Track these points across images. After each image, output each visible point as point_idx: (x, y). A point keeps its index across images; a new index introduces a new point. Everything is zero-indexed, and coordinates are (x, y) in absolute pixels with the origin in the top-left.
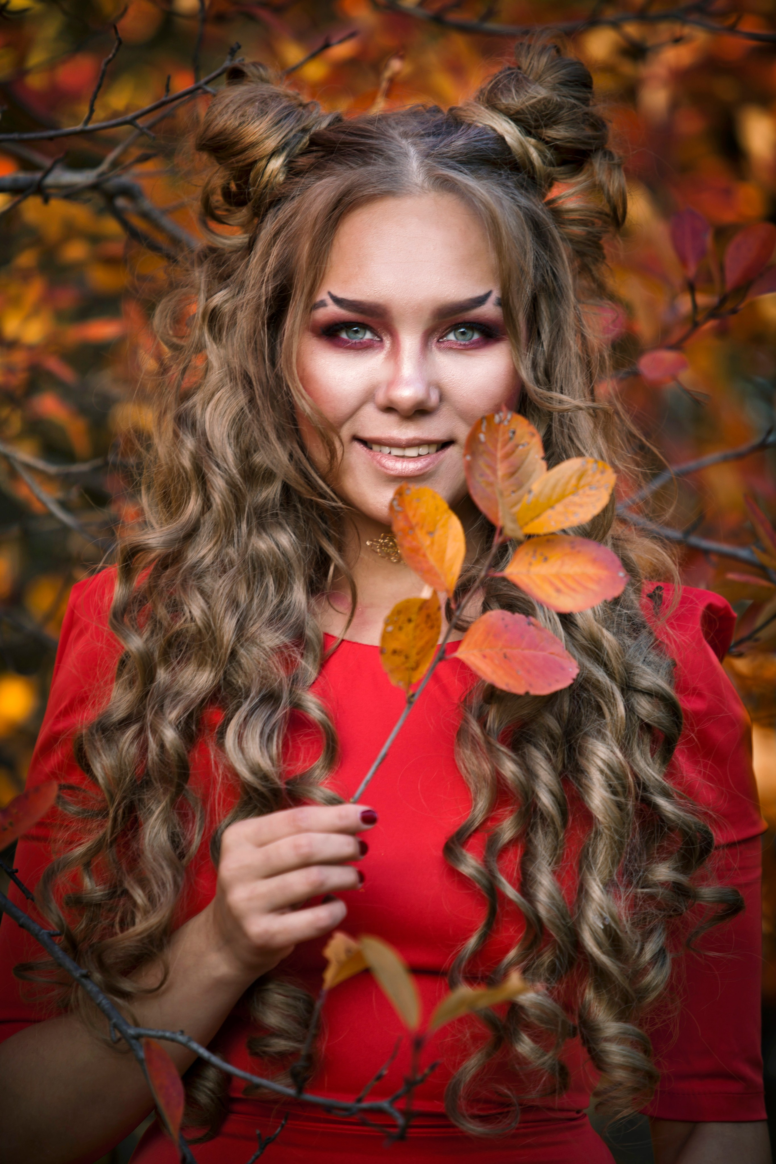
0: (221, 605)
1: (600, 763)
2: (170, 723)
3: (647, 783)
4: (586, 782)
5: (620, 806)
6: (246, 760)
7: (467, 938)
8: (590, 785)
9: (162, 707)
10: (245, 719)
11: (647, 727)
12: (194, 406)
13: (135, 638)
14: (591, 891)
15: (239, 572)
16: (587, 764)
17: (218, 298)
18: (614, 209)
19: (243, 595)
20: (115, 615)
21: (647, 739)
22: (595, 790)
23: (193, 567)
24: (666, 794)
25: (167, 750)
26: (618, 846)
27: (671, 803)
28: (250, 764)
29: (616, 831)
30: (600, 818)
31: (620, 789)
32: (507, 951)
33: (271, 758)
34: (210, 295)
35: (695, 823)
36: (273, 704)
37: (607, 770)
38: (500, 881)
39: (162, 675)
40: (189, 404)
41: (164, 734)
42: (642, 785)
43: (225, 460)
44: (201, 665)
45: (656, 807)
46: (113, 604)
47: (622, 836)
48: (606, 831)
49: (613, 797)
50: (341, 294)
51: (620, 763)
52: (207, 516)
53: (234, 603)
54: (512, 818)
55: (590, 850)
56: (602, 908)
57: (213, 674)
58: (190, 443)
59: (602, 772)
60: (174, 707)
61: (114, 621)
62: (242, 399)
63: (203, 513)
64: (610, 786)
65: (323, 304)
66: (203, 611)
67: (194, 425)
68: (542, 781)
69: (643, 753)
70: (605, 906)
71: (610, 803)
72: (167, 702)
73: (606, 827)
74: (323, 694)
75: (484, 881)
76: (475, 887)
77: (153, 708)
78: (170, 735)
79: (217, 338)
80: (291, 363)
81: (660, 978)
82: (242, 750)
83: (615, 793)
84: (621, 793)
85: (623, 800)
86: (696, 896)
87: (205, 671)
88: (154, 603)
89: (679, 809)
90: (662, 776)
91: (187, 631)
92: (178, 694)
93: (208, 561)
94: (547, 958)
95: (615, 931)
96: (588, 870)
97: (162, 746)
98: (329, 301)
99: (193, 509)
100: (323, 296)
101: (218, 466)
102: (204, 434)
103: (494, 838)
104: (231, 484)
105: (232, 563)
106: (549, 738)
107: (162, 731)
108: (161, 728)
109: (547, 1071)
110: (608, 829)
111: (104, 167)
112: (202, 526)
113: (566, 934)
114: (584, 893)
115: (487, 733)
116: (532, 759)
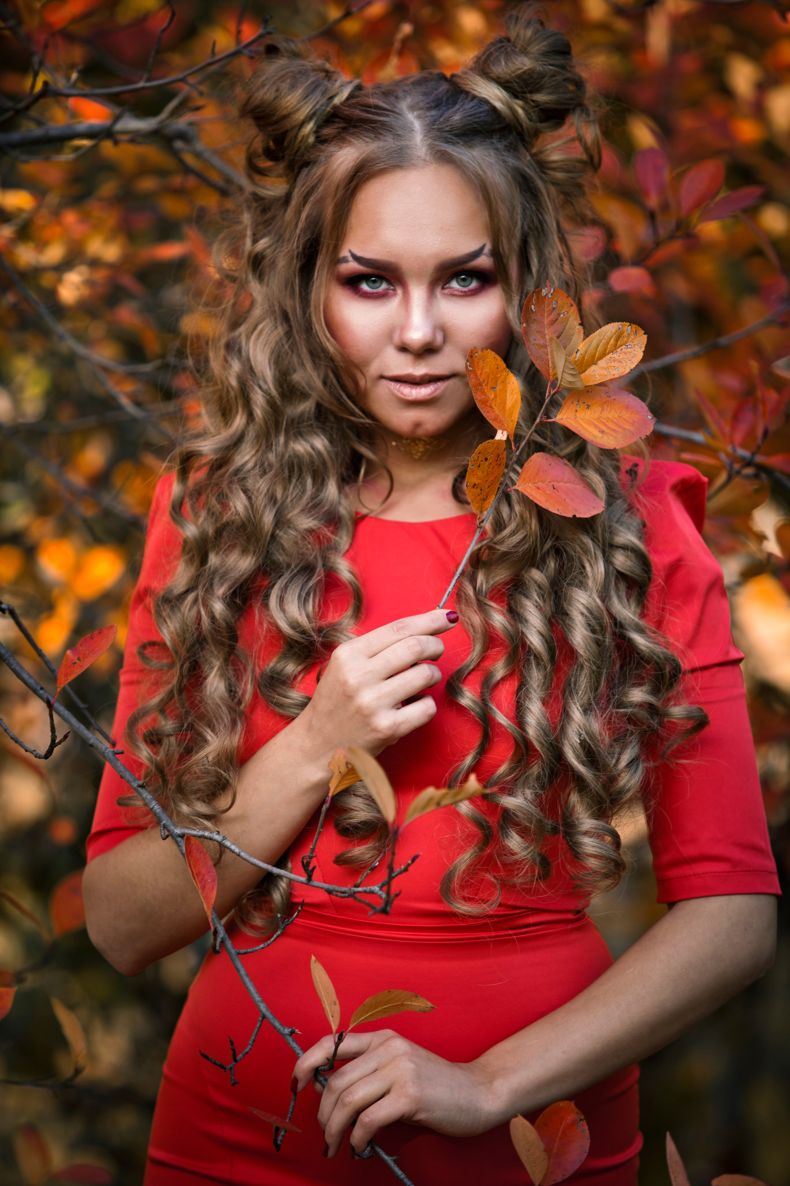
0: (260, 501)
1: (581, 607)
2: (218, 598)
3: (623, 622)
4: (570, 623)
5: (598, 643)
6: (286, 617)
7: (465, 756)
8: (573, 625)
9: (211, 585)
10: (286, 584)
11: (621, 576)
12: (240, 335)
13: (189, 526)
14: (571, 713)
15: (276, 475)
16: (570, 608)
17: (263, 244)
18: (591, 158)
19: (279, 494)
20: (174, 508)
21: (622, 586)
22: (577, 629)
23: (237, 471)
24: (641, 631)
25: (217, 620)
26: (596, 676)
27: (643, 637)
28: (290, 620)
29: (595, 663)
30: (581, 652)
31: (597, 628)
32: (499, 766)
33: (308, 616)
34: (255, 241)
35: (662, 653)
36: (309, 573)
37: (588, 614)
38: (491, 709)
39: (213, 560)
40: (237, 333)
41: (213, 607)
42: (617, 623)
43: (266, 382)
44: (245, 552)
45: (630, 641)
46: (172, 498)
47: (598, 667)
48: (586, 663)
49: (591, 635)
50: (359, 253)
51: (599, 607)
52: (251, 427)
53: (272, 499)
54: (504, 658)
55: (573, 679)
56: (580, 727)
57: (254, 559)
58: (236, 366)
59: (582, 614)
60: (222, 585)
61: (173, 514)
62: (281, 330)
63: (248, 424)
64: (589, 625)
65: (345, 260)
66: (245, 507)
67: (240, 351)
68: (532, 625)
69: (619, 598)
70: (582, 724)
71: (589, 640)
72: (216, 580)
73: (586, 660)
74: (353, 560)
75: (478, 710)
76: (470, 714)
77: (204, 586)
78: (218, 607)
79: (261, 278)
80: (319, 310)
81: (633, 782)
82: (283, 610)
83: (593, 631)
84: (599, 631)
85: (600, 637)
86: (667, 715)
87: (247, 557)
88: (208, 497)
89: (651, 642)
90: (637, 616)
91: (233, 523)
92: (225, 573)
93: (250, 465)
94: (535, 769)
95: (589, 745)
96: (570, 695)
97: (213, 618)
98: (350, 259)
99: (239, 423)
100: (345, 253)
101: (260, 387)
102: (248, 360)
103: (488, 676)
104: (271, 403)
105: (271, 466)
106: (538, 589)
107: (212, 605)
108: (211, 602)
109: (529, 861)
110: (588, 660)
111: (164, 115)
112: (246, 435)
113: (548, 749)
114: (566, 714)
115: (477, 593)
116: (523, 607)
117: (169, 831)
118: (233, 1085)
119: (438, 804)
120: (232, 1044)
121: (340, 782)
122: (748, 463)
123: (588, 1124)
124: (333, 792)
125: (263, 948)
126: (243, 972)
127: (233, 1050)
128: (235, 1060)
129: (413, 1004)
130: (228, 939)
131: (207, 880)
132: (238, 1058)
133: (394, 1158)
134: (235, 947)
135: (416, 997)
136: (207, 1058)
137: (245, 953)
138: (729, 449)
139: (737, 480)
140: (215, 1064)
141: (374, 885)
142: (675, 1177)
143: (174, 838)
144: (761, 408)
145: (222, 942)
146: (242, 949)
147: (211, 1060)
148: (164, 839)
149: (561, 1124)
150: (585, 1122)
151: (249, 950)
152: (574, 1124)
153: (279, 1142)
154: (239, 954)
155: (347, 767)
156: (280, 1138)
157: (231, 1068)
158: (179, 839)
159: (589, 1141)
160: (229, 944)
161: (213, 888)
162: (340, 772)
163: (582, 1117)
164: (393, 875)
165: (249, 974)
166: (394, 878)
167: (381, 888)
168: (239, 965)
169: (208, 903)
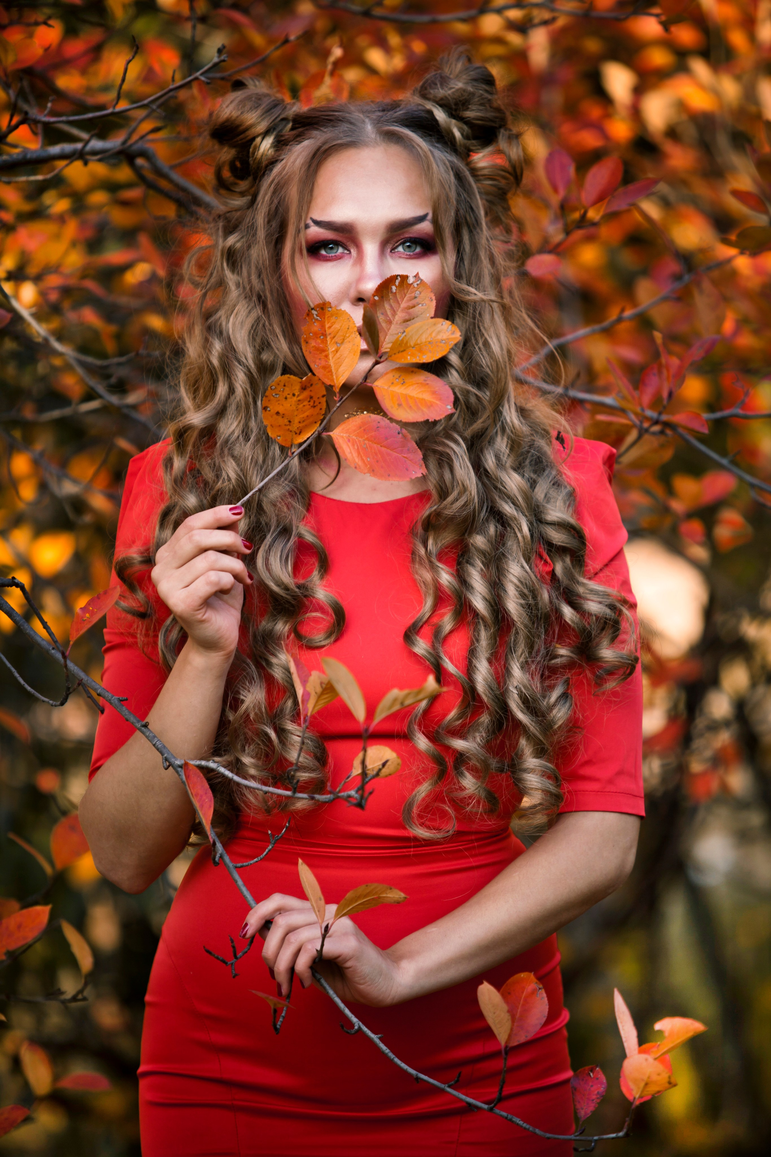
1: (514, 580)
6: (271, 576)
8: (506, 595)
10: (269, 547)
12: (220, 318)
13: (190, 497)
14: (512, 671)
16: (506, 579)
17: (232, 240)
18: (514, 168)
20: (175, 482)
22: (509, 598)
28: (275, 579)
32: (448, 713)
33: (288, 573)
34: (225, 240)
36: (287, 536)
38: (442, 659)
40: (216, 317)
43: (245, 357)
46: (174, 475)
48: (522, 630)
49: (522, 601)
50: (320, 217)
52: (232, 399)
54: (451, 614)
56: (519, 682)
58: (218, 345)
59: (513, 583)
61: (175, 486)
62: (257, 311)
63: (228, 398)
65: (307, 227)
66: (236, 472)
68: (477, 591)
71: (520, 607)
73: (521, 627)
75: (431, 659)
76: (425, 660)
79: (233, 269)
82: (269, 569)
91: (225, 489)
93: (236, 434)
94: (485, 719)
95: (527, 696)
96: (510, 654)
99: (222, 394)
100: (307, 220)
101: (240, 362)
102: (229, 337)
103: (438, 629)
106: (482, 557)
112: (229, 407)
113: (493, 700)
114: (507, 672)
115: (428, 554)
116: (469, 575)
117: (169, 762)
118: (234, 977)
119: (402, 703)
120: (232, 942)
121: (317, 702)
122: (656, 422)
123: (546, 992)
124: (312, 711)
125: (257, 862)
126: (240, 882)
127: (234, 947)
128: (235, 956)
129: (388, 895)
130: (226, 855)
131: (204, 800)
132: (238, 956)
133: (379, 1036)
134: (232, 860)
135: (391, 889)
136: (210, 953)
137: (242, 867)
138: (638, 410)
139: (646, 437)
140: (218, 958)
141: (350, 790)
142: (623, 1026)
143: (174, 768)
144: (665, 372)
145: (221, 857)
146: (239, 863)
147: (214, 956)
148: (166, 769)
149: (523, 992)
150: (543, 991)
151: (244, 864)
152: (534, 992)
153: (278, 1027)
154: (236, 867)
155: (322, 687)
156: (279, 1023)
157: (232, 964)
158: (179, 769)
159: (547, 1007)
160: (227, 859)
161: (210, 807)
162: (316, 693)
163: (541, 986)
164: (367, 780)
165: (246, 884)
166: (367, 782)
167: (357, 792)
168: (236, 876)
169: (206, 819)
